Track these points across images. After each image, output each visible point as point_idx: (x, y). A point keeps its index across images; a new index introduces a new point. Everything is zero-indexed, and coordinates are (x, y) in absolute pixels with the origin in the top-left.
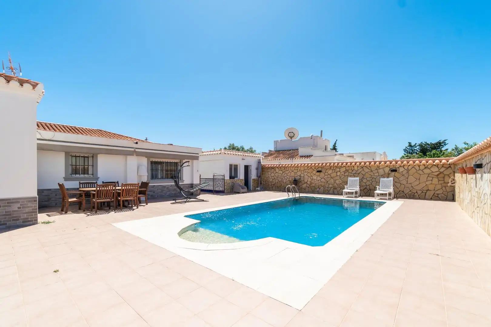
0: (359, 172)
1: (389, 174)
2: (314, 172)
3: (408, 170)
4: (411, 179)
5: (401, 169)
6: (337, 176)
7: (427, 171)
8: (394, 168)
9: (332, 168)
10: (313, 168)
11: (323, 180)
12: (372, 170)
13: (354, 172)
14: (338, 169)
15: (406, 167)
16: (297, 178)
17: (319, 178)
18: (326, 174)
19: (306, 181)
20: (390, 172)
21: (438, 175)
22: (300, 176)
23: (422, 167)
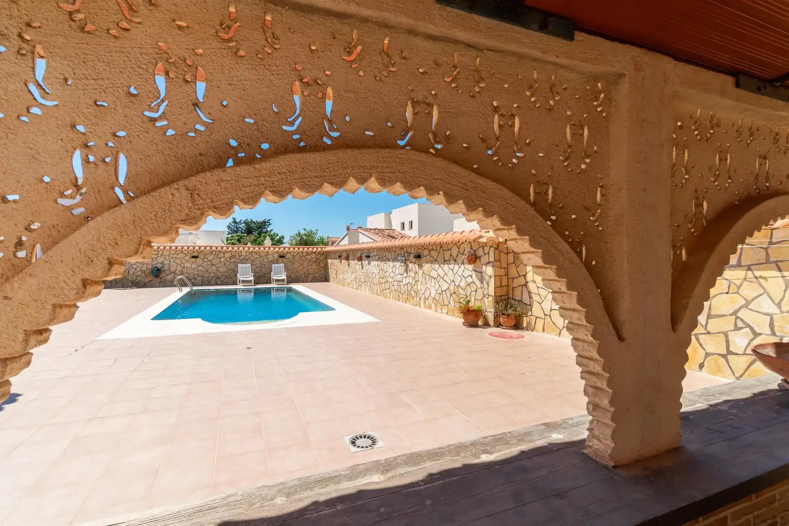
0: (247, 258)
1: (278, 260)
2: (187, 258)
3: (294, 256)
4: (297, 265)
5: (288, 256)
6: (220, 262)
7: (309, 257)
8: (282, 254)
9: (214, 253)
10: (186, 252)
11: (201, 268)
12: (262, 256)
13: (242, 257)
14: (222, 255)
15: (292, 254)
16: (159, 266)
17: (194, 266)
18: (205, 260)
19: (173, 270)
20: (279, 258)
21: (316, 261)
22: (162, 263)
23: (305, 254)
